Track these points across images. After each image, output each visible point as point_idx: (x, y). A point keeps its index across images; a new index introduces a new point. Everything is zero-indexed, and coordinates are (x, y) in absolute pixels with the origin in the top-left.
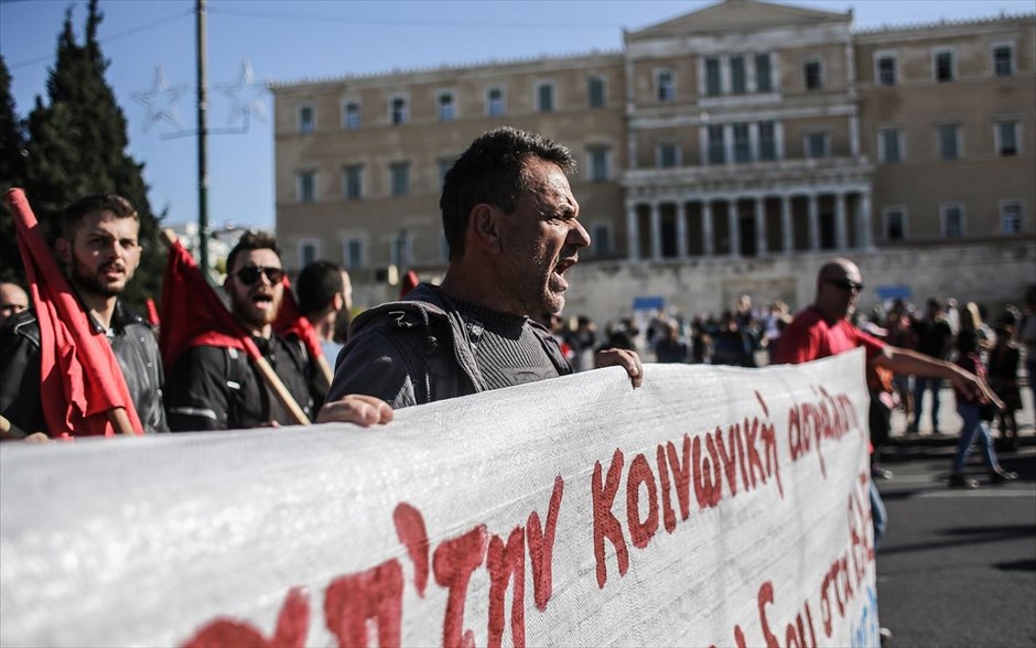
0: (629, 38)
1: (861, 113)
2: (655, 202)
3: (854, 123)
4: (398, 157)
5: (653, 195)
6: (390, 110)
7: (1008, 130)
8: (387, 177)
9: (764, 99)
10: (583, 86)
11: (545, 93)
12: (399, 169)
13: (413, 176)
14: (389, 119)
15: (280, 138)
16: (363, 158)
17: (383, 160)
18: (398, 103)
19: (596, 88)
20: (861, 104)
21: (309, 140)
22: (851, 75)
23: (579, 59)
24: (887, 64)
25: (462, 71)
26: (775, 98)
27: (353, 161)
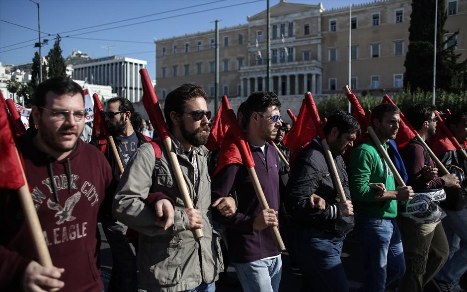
0: (249, 19)
1: (322, 43)
2: (248, 78)
3: (319, 47)
4: (187, 63)
5: (248, 75)
6: (185, 47)
7: (375, 48)
8: (184, 69)
9: (291, 39)
10: (237, 37)
11: (226, 39)
12: (187, 66)
13: (190, 69)
14: (185, 51)
15: (157, 57)
16: (178, 64)
17: (183, 64)
18: (187, 45)
19: (241, 37)
20: (323, 40)
21: (164, 58)
22: (319, 30)
23: (236, 28)
24: (333, 24)
25: (204, 34)
26: (294, 39)
27: (175, 64)
